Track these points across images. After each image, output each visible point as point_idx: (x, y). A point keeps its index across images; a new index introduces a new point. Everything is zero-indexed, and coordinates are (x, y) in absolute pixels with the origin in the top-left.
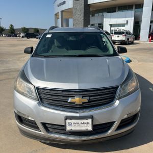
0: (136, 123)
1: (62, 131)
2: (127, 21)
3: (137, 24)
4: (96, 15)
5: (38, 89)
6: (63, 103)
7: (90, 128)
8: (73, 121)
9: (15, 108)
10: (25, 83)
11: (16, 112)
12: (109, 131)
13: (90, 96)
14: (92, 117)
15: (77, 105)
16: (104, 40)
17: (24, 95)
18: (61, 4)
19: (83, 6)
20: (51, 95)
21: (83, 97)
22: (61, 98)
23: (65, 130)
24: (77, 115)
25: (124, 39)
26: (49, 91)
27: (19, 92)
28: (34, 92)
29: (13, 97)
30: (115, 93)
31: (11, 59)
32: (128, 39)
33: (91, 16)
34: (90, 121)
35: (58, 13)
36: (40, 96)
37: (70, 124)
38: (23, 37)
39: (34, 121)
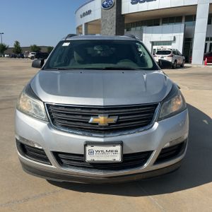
0: (183, 155)
1: (81, 164)
2: (175, 37)
3: (188, 42)
4: (132, 29)
5: (48, 106)
6: (82, 124)
7: (118, 158)
8: (96, 148)
9: (16, 133)
10: (31, 99)
11: (18, 139)
12: (146, 165)
13: (119, 116)
14: (121, 143)
15: (101, 127)
16: (140, 50)
17: (30, 115)
18: (85, 14)
19: (115, 16)
20: (67, 114)
21: (109, 116)
22: (80, 117)
23: (84, 161)
24: (102, 140)
25: (170, 61)
26: (63, 109)
27: (22, 111)
28: (43, 110)
29: (15, 118)
30: (154, 112)
31: (14, 85)
32: (176, 61)
33: (125, 30)
34: (118, 148)
35: (81, 26)
36: (51, 116)
37: (92, 152)
38: (32, 58)
39: (42, 150)
